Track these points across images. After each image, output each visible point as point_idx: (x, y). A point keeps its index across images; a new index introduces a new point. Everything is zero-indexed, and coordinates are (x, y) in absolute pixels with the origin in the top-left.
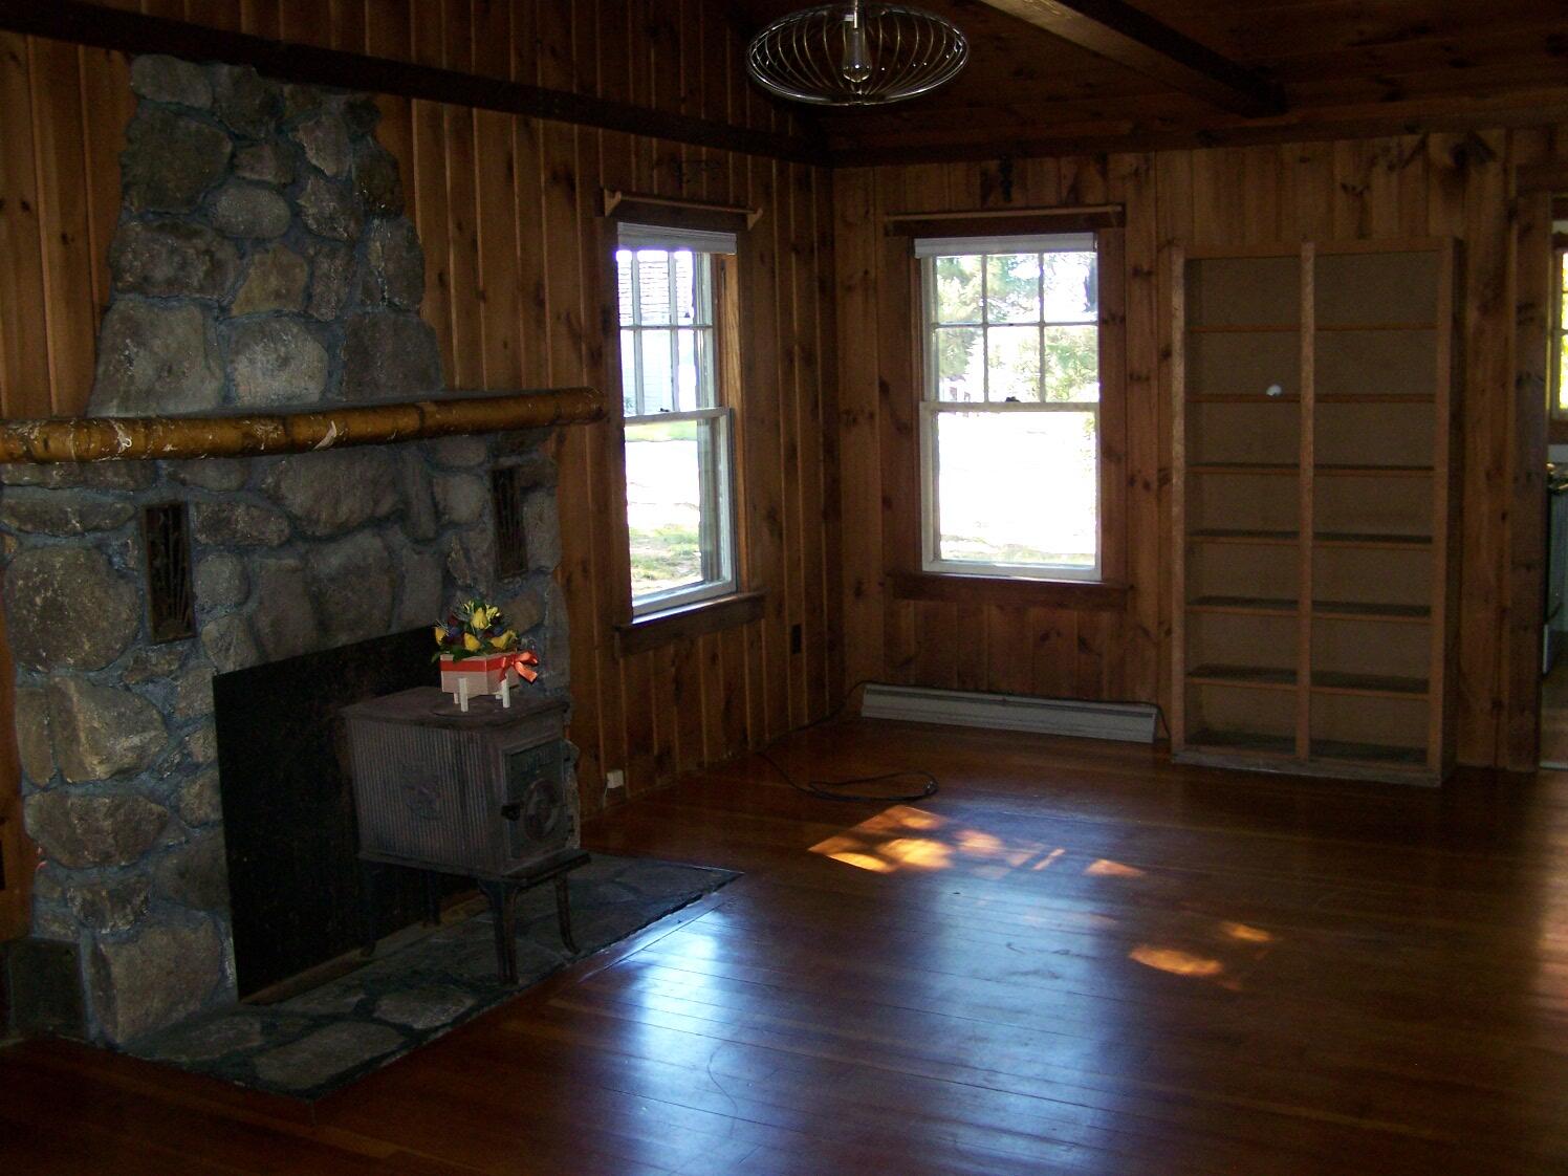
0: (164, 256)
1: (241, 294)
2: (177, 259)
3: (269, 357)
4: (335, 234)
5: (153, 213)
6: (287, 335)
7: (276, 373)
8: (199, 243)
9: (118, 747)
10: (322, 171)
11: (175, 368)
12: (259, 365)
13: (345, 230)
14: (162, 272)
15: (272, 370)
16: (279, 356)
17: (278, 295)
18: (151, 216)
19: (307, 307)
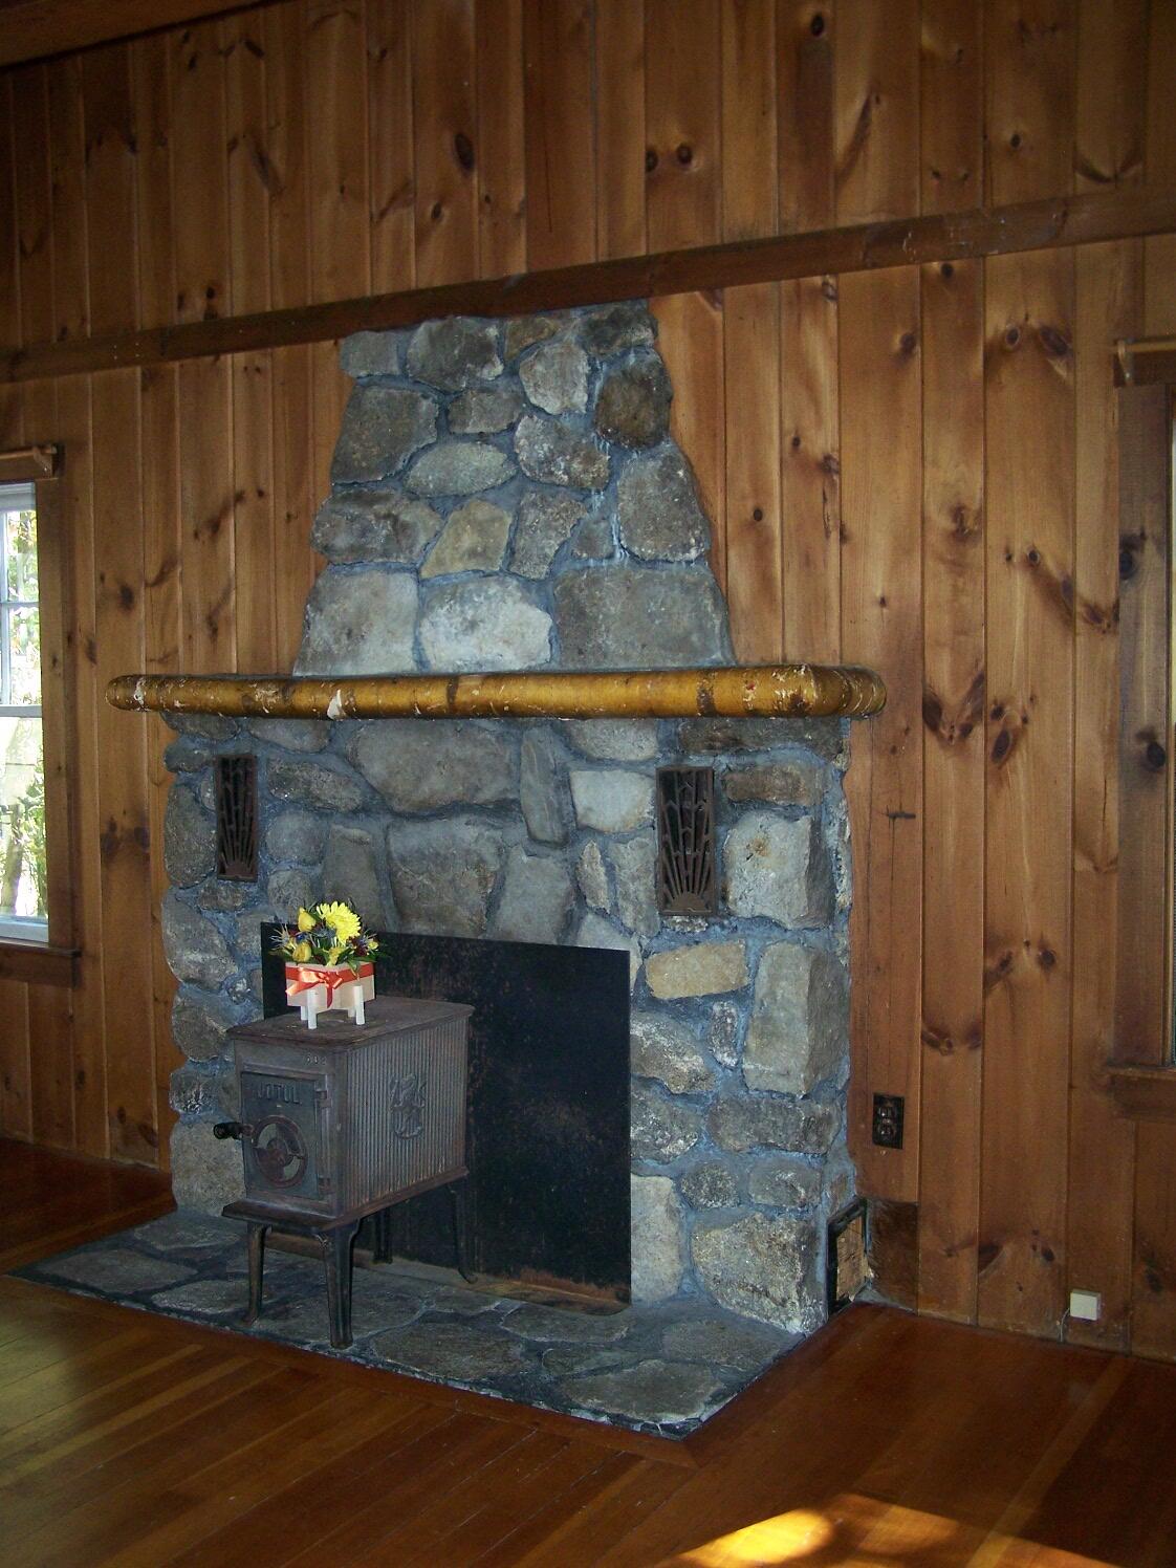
0: (343, 524)
1: (432, 558)
2: (357, 526)
3: (454, 621)
4: (554, 479)
5: (341, 485)
6: (479, 596)
7: (460, 637)
8: (380, 508)
9: (185, 958)
10: (543, 410)
11: (355, 631)
12: (442, 629)
13: (566, 472)
14: (342, 541)
15: (456, 634)
16: (465, 619)
17: (473, 553)
18: (339, 488)
19: (510, 564)
